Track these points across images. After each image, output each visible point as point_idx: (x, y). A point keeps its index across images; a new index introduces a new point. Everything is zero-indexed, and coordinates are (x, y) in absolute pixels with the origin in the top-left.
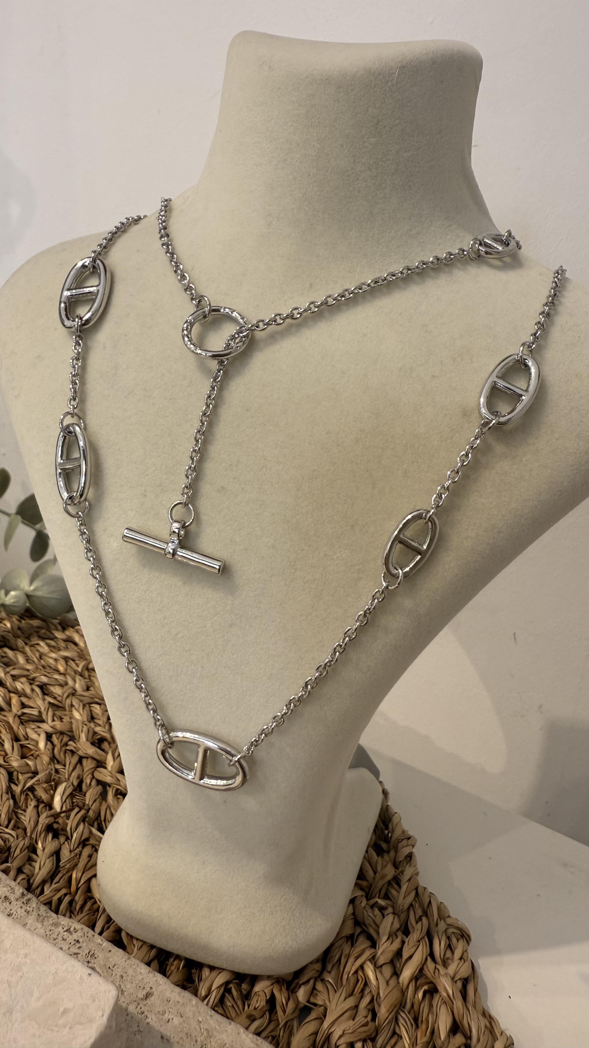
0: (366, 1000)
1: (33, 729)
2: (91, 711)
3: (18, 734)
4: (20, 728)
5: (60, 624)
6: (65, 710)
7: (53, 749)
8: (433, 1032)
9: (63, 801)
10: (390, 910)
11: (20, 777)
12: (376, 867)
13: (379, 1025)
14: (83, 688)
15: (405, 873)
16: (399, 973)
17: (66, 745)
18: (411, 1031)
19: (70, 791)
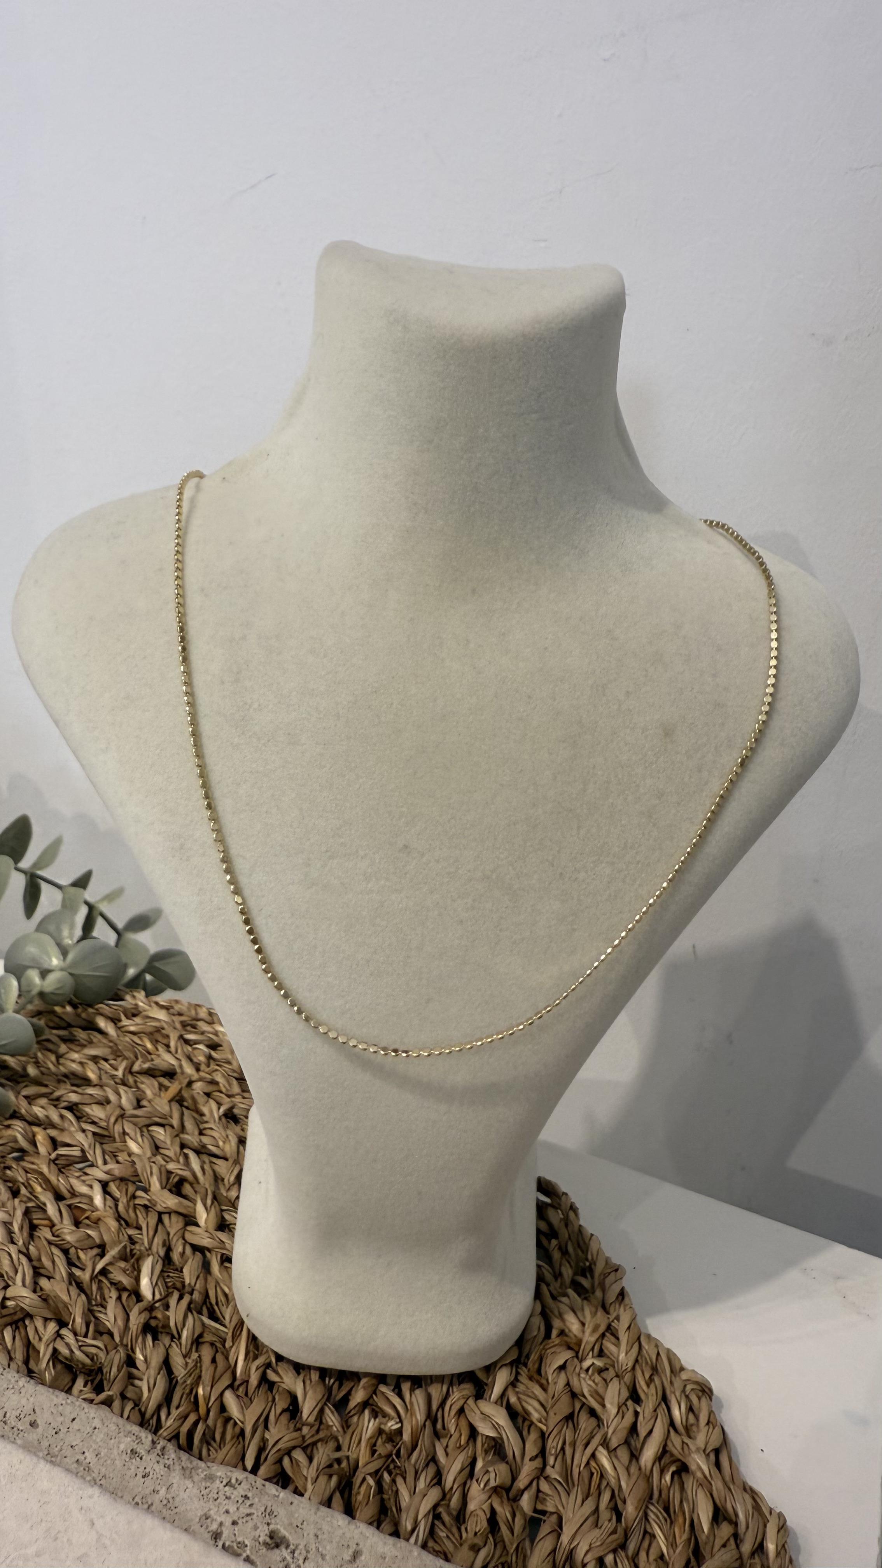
0: (606, 1497)
1: (78, 1177)
2: (152, 1137)
3: (59, 1187)
4: (60, 1179)
6: (114, 1141)
7: (116, 1206)
8: (692, 1526)
9: (154, 1284)
10: (611, 1372)
11: (82, 1254)
13: (627, 1527)
14: (132, 1105)
15: (621, 1318)
16: (637, 1458)
17: (134, 1197)
18: (666, 1527)
19: (159, 1267)
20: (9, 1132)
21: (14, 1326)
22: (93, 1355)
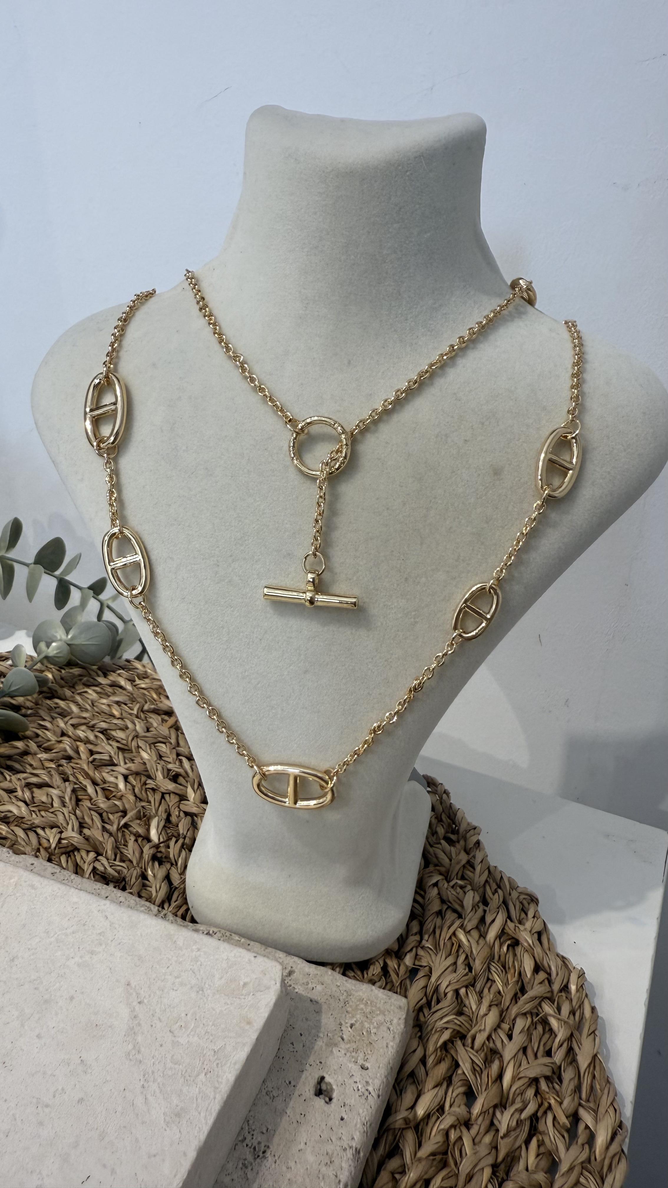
0: (462, 958)
1: (108, 772)
2: (158, 750)
3: (95, 778)
4: (96, 773)
5: (99, 669)
6: (132, 752)
7: (134, 789)
8: (520, 974)
9: (159, 833)
10: (469, 887)
11: (111, 816)
12: (451, 855)
13: (476, 975)
14: (143, 730)
15: (477, 856)
16: (484, 936)
17: (145, 784)
18: (502, 975)
19: (162, 824)
20: (61, 745)
21: (67, 855)
22: (120, 870)
